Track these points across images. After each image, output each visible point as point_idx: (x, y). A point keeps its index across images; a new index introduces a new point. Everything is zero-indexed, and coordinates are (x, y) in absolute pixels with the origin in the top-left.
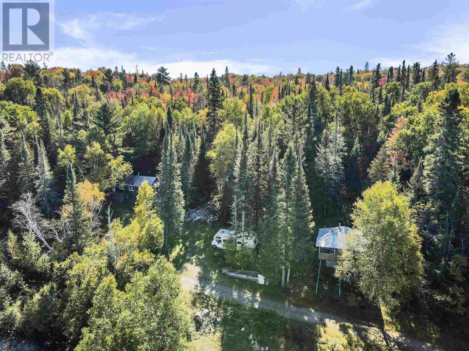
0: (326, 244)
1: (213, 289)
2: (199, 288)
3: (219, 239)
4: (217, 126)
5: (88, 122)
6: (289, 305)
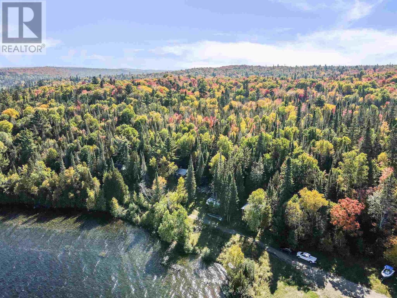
1: (202, 220)
2: (197, 219)
3: (209, 202)
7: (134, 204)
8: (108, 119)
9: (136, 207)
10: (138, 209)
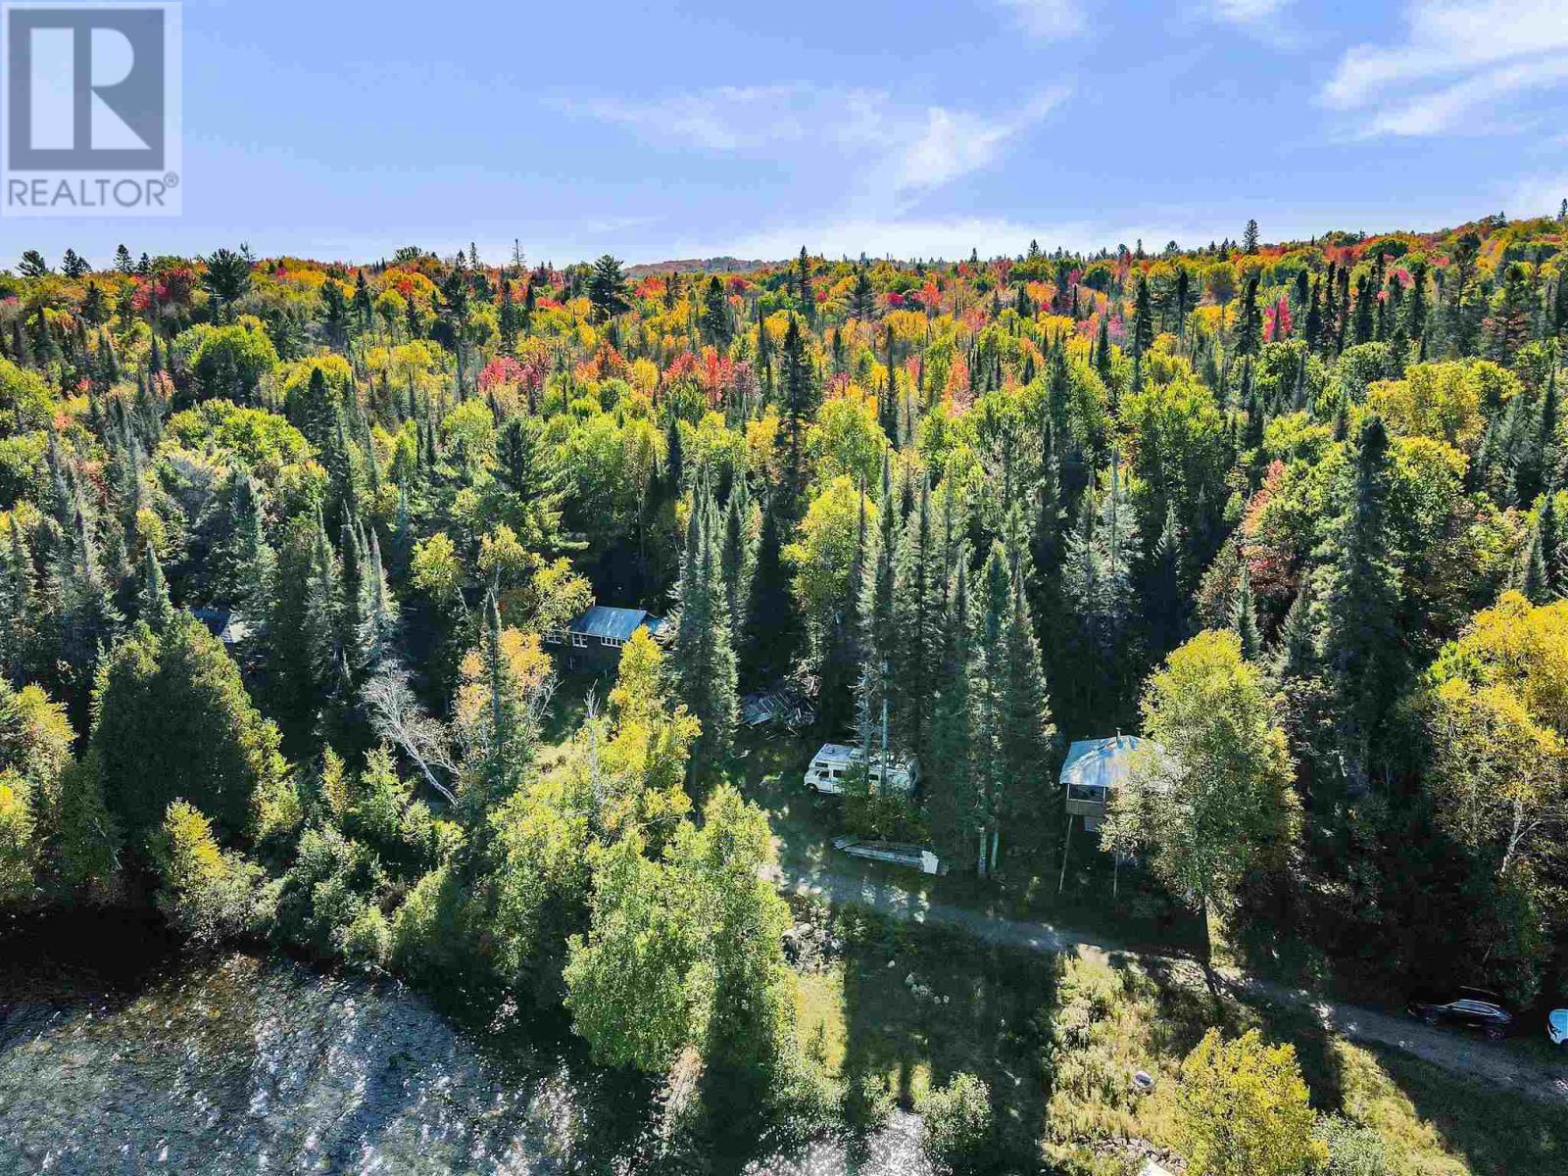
0: (1085, 776)
1: (813, 884)
2: (784, 882)
3: (824, 769)
4: (801, 469)
5: (469, 467)
6: (997, 917)
7: (332, 834)
8: (116, 382)
9: (348, 851)
10: (363, 867)
